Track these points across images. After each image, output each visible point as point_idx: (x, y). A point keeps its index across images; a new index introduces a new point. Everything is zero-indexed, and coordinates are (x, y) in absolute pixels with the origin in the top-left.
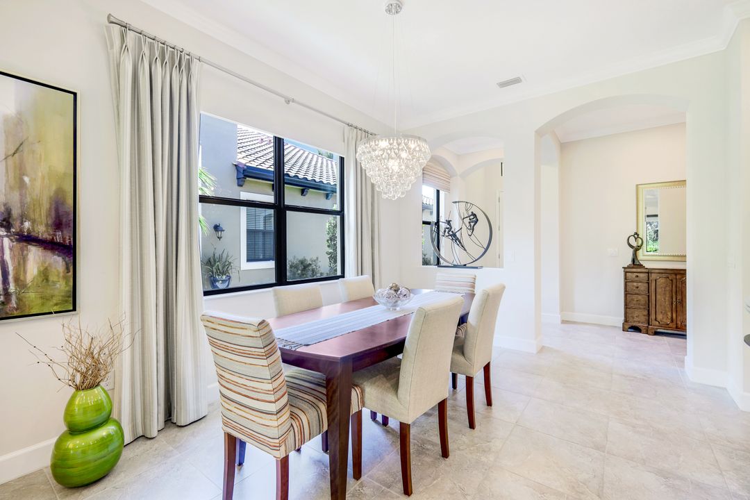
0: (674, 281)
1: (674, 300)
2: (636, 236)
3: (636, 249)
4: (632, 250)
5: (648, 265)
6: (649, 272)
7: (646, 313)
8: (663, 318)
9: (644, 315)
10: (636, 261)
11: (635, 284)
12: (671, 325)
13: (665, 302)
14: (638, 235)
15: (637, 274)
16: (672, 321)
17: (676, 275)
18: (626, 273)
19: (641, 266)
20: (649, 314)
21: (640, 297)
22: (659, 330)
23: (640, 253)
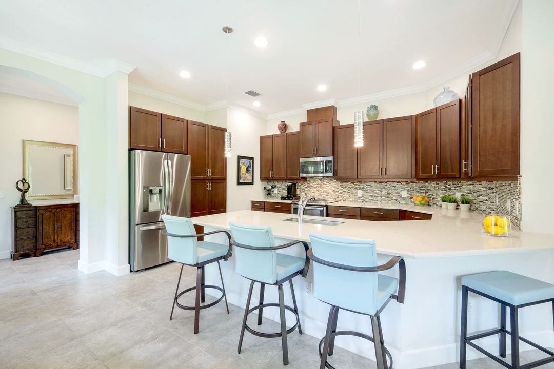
0: (56, 213)
1: (56, 227)
2: (24, 181)
3: (24, 192)
4: (20, 193)
5: (34, 204)
6: (36, 209)
7: (34, 241)
8: (48, 241)
9: (33, 243)
10: (24, 201)
11: (24, 220)
12: (54, 245)
13: (49, 229)
14: (25, 181)
15: (26, 212)
16: (54, 241)
17: (57, 209)
18: (16, 212)
19: (29, 205)
20: (36, 241)
21: (29, 230)
22: (45, 251)
23: (27, 195)
